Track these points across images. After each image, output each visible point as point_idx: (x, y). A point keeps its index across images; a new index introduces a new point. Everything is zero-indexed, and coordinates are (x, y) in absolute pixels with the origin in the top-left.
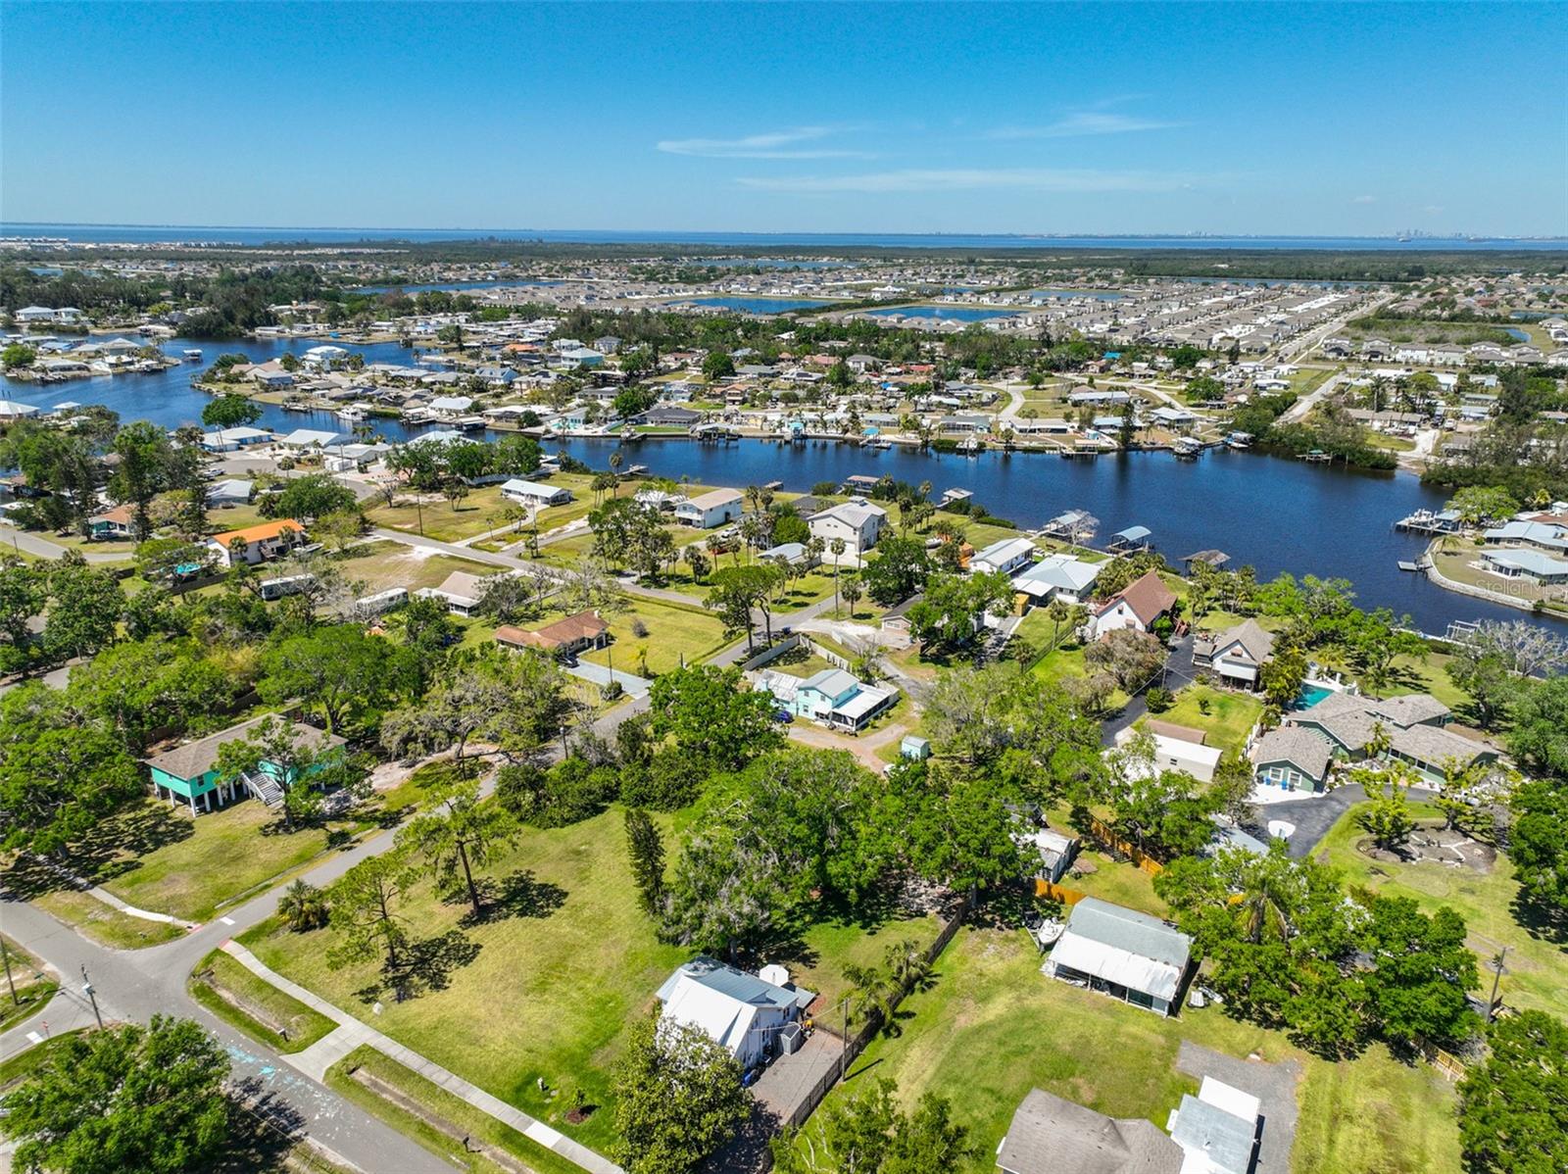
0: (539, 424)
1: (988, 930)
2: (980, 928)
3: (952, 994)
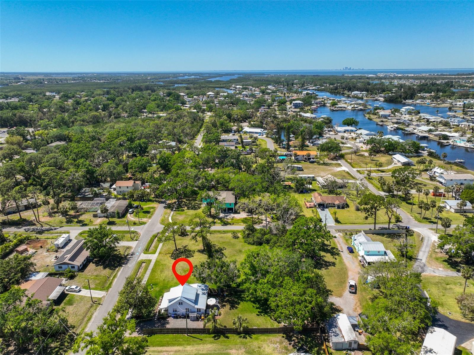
0: (448, 139)
1: (286, 341)
2: (286, 339)
3: (244, 344)
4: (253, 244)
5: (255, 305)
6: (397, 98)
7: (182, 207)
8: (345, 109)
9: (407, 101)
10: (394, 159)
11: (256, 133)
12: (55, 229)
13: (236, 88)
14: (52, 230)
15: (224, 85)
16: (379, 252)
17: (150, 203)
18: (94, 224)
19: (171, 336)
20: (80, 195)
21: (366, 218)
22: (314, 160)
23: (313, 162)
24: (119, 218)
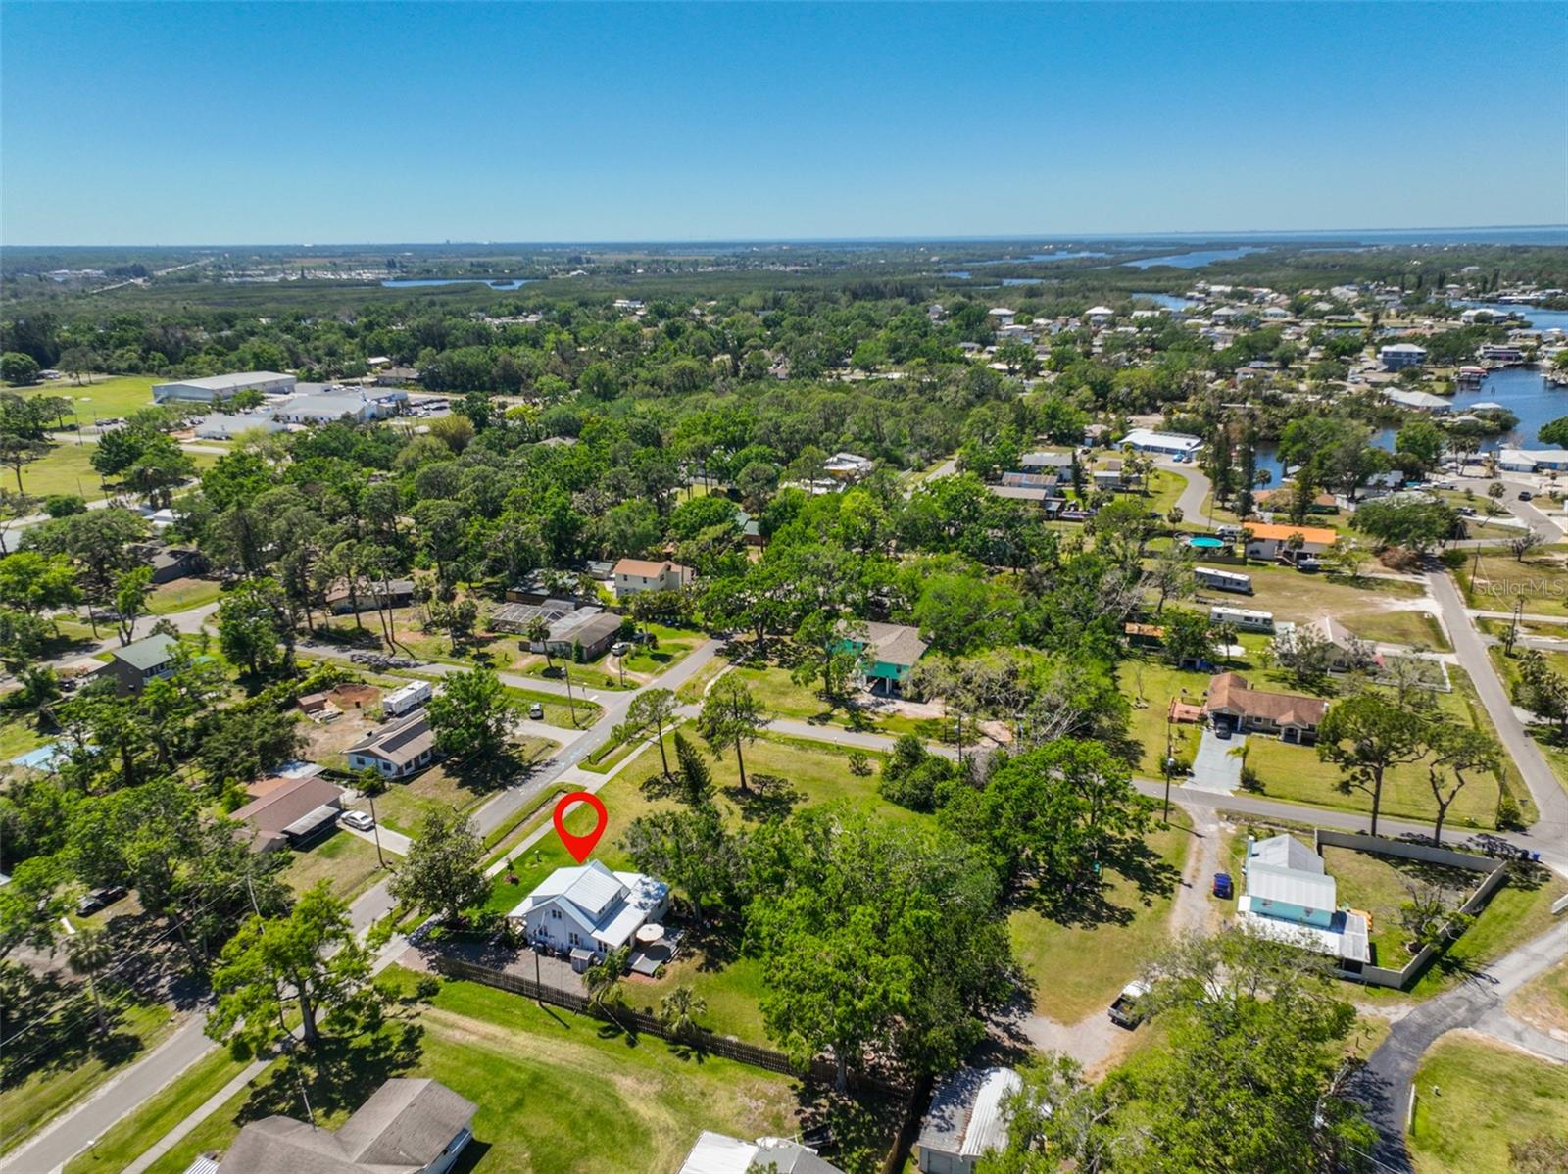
1: (795, 1101)
2: (798, 1095)
3: (667, 1072)
7: (766, 659)
11: (1170, 451)
12: (416, 666)
13: (1209, 294)
14: (407, 666)
15: (1172, 283)
16: (1309, 912)
17: (689, 632)
18: (511, 667)
19: (500, 994)
20: (521, 586)
21: (1345, 787)
22: (1319, 562)
23: (1312, 570)
24: (580, 660)
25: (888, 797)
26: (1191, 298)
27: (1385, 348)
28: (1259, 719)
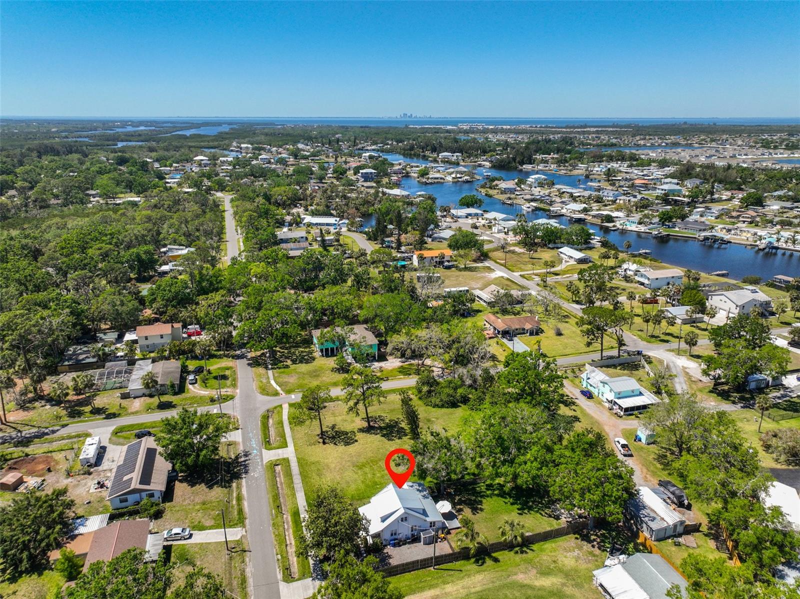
0: (613, 222)
1: (585, 543)
2: (582, 540)
3: (530, 562)
4: (442, 406)
5: (506, 501)
6: (509, 163)
7: (281, 362)
8: (442, 181)
9: (524, 166)
10: (562, 255)
11: (328, 225)
12: (54, 432)
13: (241, 148)
14: (47, 434)
15: (216, 143)
16: (633, 391)
17: (215, 360)
18: (130, 411)
19: (407, 575)
20: (68, 360)
21: (589, 344)
22: (451, 264)
23: (448, 268)
24: (175, 394)
25: (436, 406)
26: (232, 151)
27: (361, 171)
28: (517, 330)
